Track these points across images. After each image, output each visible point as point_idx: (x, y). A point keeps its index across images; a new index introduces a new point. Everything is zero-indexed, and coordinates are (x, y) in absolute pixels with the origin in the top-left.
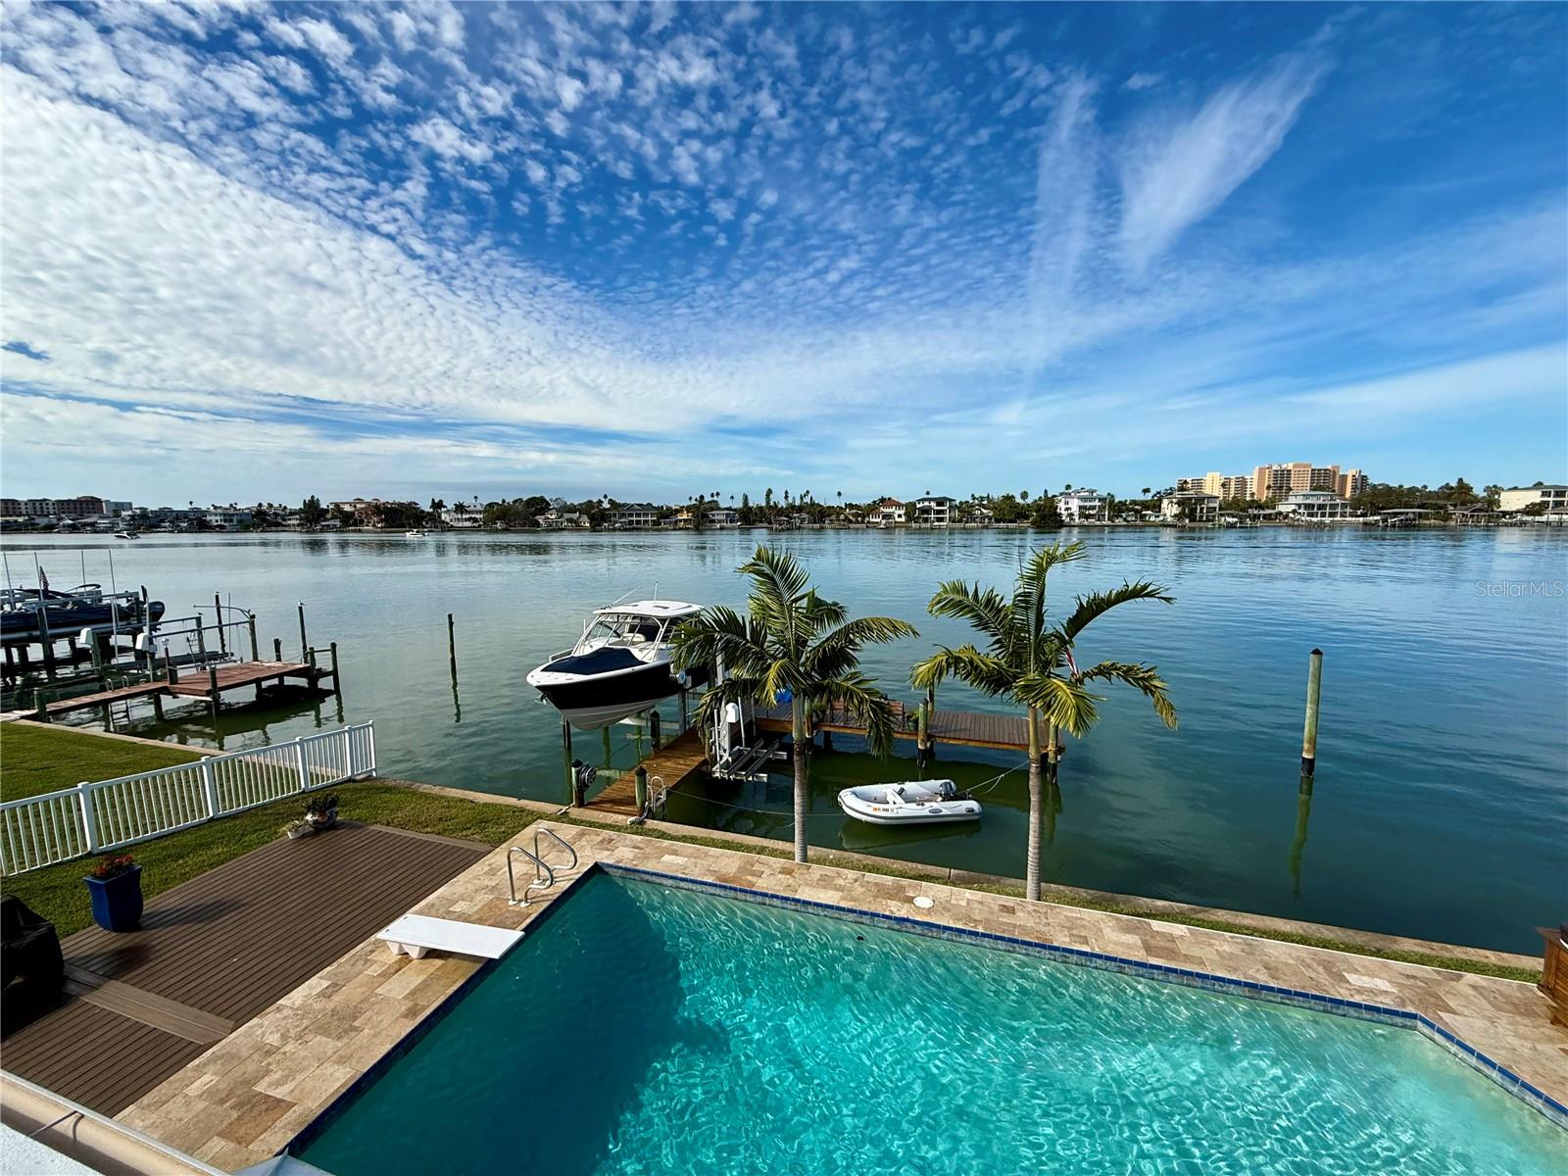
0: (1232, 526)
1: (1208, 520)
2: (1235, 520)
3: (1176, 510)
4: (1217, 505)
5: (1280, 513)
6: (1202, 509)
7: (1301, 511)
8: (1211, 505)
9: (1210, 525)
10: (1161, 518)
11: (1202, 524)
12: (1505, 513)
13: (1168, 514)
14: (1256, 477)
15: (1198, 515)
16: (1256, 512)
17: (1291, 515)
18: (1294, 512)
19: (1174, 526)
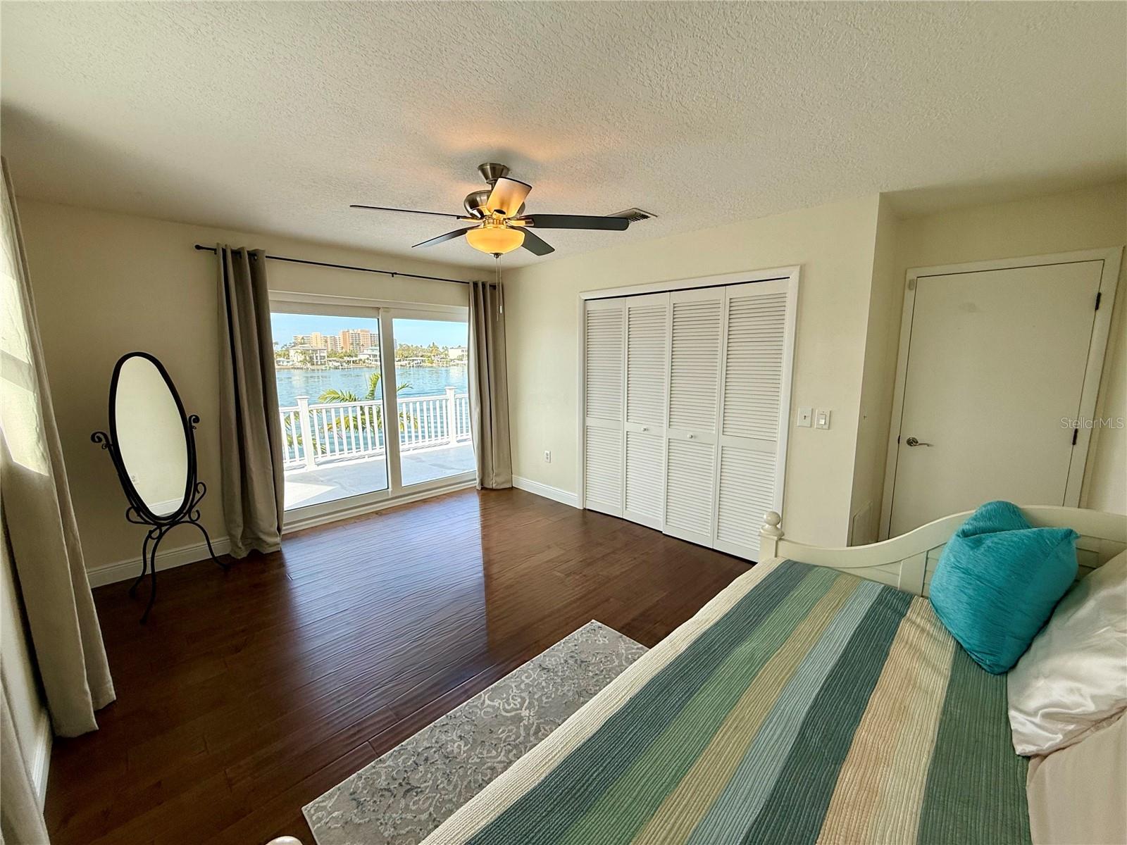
0: (336, 368)
1: (321, 364)
2: (339, 364)
3: (301, 358)
4: (325, 354)
5: (361, 360)
6: (317, 357)
7: (371, 358)
8: (322, 354)
9: (323, 367)
10: (291, 363)
11: (319, 367)
12: (451, 360)
13: (295, 360)
14: (341, 337)
15: (315, 360)
16: (348, 359)
17: (366, 361)
18: (368, 359)
19: (302, 369)
